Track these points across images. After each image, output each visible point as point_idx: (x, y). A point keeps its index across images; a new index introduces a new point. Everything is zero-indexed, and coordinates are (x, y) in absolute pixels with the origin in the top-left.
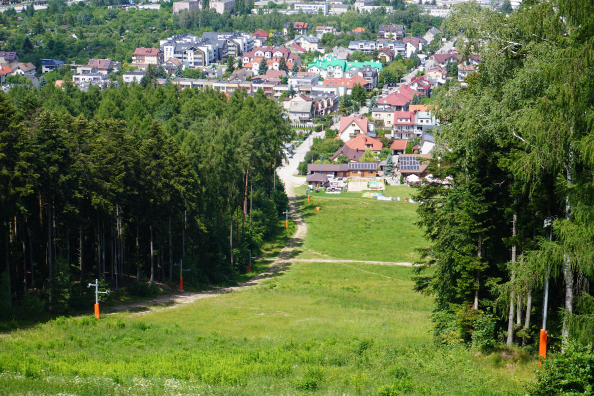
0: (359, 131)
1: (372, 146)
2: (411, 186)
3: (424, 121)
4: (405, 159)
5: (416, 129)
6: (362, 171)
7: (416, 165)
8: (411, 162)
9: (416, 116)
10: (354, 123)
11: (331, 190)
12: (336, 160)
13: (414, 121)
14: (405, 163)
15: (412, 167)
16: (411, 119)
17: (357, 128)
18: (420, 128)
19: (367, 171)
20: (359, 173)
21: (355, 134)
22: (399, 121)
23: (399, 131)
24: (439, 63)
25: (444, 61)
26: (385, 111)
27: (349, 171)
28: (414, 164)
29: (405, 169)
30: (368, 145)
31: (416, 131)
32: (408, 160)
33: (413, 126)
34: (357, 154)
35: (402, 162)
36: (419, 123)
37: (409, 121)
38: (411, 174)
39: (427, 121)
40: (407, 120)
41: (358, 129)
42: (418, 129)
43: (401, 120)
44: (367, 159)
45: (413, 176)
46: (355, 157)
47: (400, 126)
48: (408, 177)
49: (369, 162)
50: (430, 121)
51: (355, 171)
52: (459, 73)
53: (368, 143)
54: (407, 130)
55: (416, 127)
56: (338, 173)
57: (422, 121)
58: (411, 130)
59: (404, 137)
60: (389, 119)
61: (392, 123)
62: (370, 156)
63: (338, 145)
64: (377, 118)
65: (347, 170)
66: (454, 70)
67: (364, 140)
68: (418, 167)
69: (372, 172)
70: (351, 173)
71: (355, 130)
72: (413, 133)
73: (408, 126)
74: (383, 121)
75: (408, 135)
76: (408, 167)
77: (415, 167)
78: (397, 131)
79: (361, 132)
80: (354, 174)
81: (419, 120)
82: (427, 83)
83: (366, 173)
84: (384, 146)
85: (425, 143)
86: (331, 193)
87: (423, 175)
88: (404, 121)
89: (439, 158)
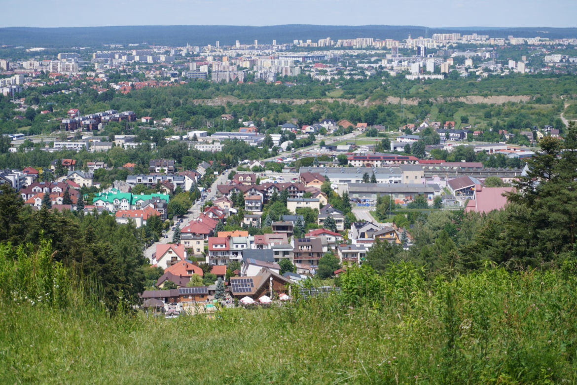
0: (176, 258)
1: (194, 272)
2: (246, 308)
3: (240, 246)
4: (236, 282)
5: (231, 255)
6: (193, 295)
7: (248, 287)
8: (242, 285)
9: (231, 242)
10: (171, 250)
11: (170, 315)
12: (162, 286)
13: (229, 246)
14: (237, 286)
15: (243, 289)
16: (226, 244)
17: (174, 255)
18: (236, 253)
19: (198, 295)
20: (190, 297)
21: (172, 261)
22: (214, 247)
23: (215, 256)
24: (223, 194)
25: (227, 192)
26: (193, 239)
27: (180, 296)
28: (246, 286)
29: (238, 291)
30: (190, 271)
31: (232, 257)
32: (239, 282)
33: (228, 252)
34: (182, 280)
35: (233, 285)
36: (234, 248)
37: (224, 246)
38: (244, 296)
39: (243, 246)
40: (222, 246)
41: (176, 255)
42: (233, 254)
43: (216, 246)
44: (195, 284)
45: (247, 298)
46: (180, 282)
47: (215, 252)
48: (242, 299)
49: (198, 286)
50: (245, 245)
51: (186, 296)
52: (246, 203)
53: (190, 268)
54: (223, 256)
55: (231, 253)
56: (169, 299)
57: (237, 246)
58: (227, 256)
59: (220, 263)
60: (198, 246)
61: (202, 250)
62: (198, 281)
63: (158, 272)
64: (186, 245)
65: (178, 295)
66: (240, 200)
67: (185, 266)
68: (250, 289)
69: (203, 296)
70: (182, 298)
71: (172, 257)
72: (228, 259)
73: (223, 252)
74: (192, 248)
75: (224, 261)
76: (240, 289)
77: (247, 289)
78: (212, 257)
79: (179, 259)
80: (185, 299)
81: (235, 245)
82: (221, 212)
83: (197, 298)
84: (204, 272)
85: (250, 266)
86: (170, 317)
87: (255, 297)
88: (219, 247)
89: (271, 279)
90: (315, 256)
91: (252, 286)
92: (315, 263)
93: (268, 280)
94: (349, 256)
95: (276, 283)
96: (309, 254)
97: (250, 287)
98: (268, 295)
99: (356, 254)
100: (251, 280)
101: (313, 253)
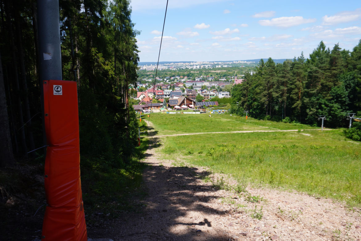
3: (167, 93)
5: (164, 96)
6: (154, 107)
9: (164, 91)
10: (143, 94)
12: (141, 104)
15: (174, 103)
17: (144, 96)
18: (166, 95)
21: (143, 98)
22: (158, 93)
23: (158, 97)
26: (149, 93)
30: (151, 100)
31: (164, 97)
32: (172, 101)
33: (163, 95)
35: (170, 102)
36: (165, 94)
37: (162, 93)
38: (175, 106)
39: (168, 93)
41: (145, 96)
45: (177, 106)
46: (148, 103)
55: (164, 95)
56: (144, 108)
58: (163, 96)
62: (155, 102)
63: (138, 101)
65: (148, 107)
67: (149, 98)
69: (158, 107)
70: (150, 107)
72: (163, 98)
73: (161, 95)
79: (146, 97)
83: (156, 107)
85: (174, 97)
86: (146, 113)
87: (180, 105)
88: (160, 93)
89: (186, 99)
90: (194, 96)
91: (178, 102)
92: (194, 98)
93: (184, 99)
94: (206, 96)
95: (188, 101)
96: (192, 95)
97: (177, 102)
98: (185, 105)
99: (208, 95)
100: (177, 100)
101: (193, 95)
